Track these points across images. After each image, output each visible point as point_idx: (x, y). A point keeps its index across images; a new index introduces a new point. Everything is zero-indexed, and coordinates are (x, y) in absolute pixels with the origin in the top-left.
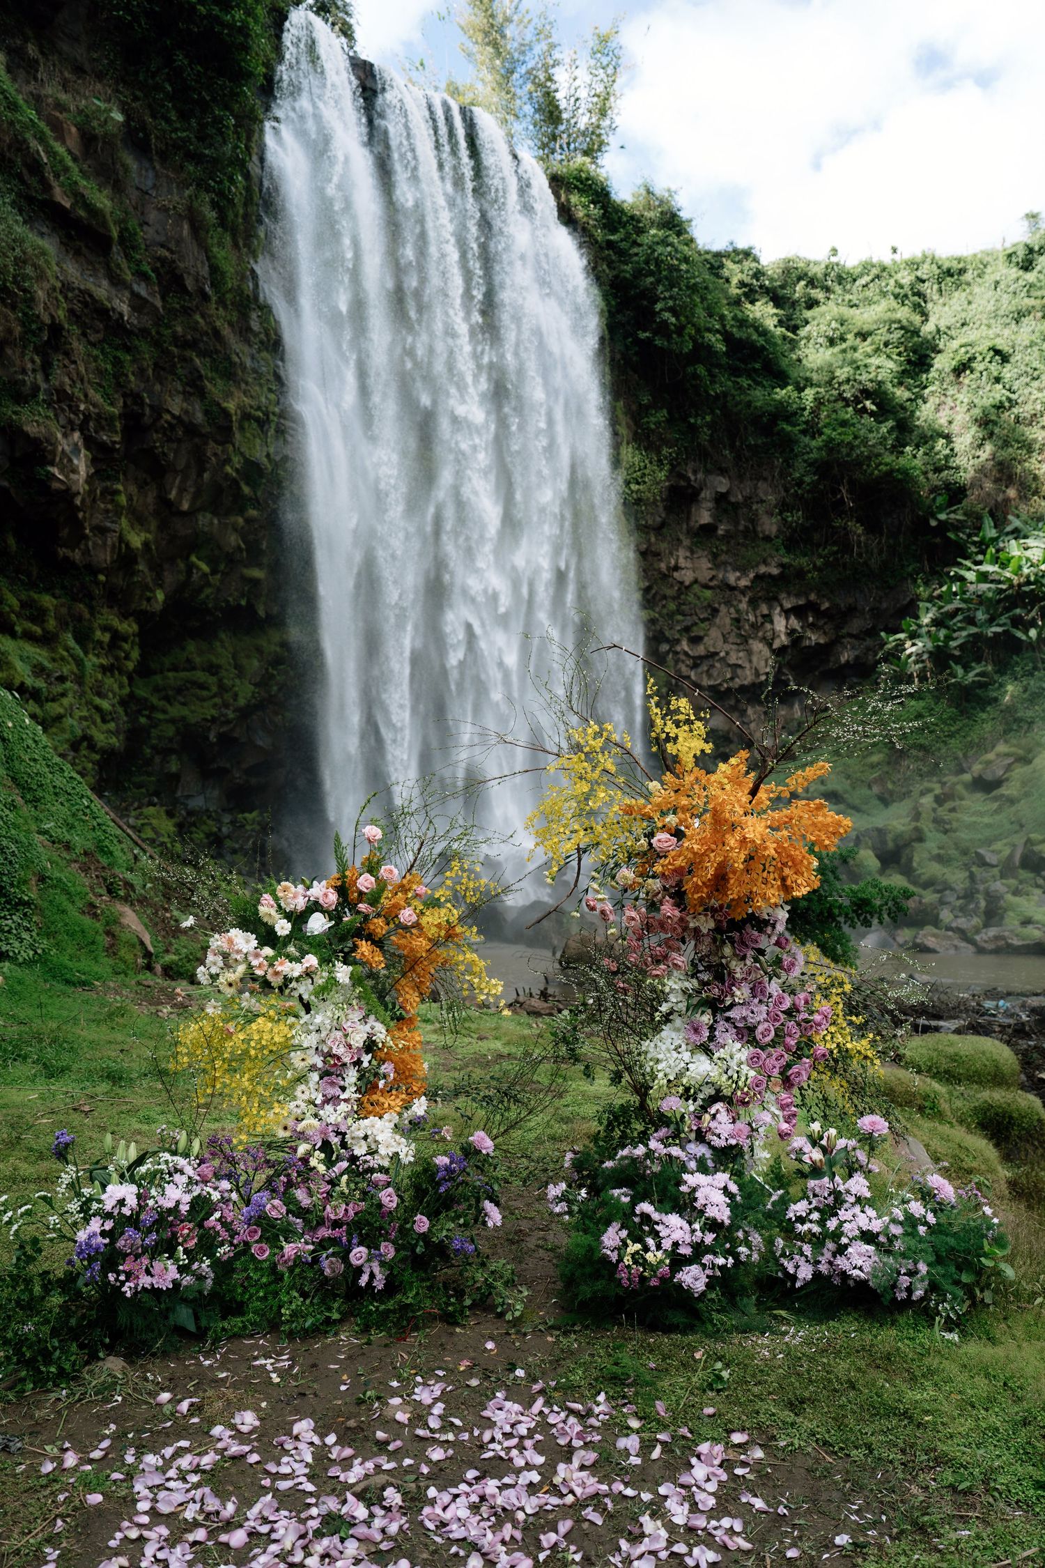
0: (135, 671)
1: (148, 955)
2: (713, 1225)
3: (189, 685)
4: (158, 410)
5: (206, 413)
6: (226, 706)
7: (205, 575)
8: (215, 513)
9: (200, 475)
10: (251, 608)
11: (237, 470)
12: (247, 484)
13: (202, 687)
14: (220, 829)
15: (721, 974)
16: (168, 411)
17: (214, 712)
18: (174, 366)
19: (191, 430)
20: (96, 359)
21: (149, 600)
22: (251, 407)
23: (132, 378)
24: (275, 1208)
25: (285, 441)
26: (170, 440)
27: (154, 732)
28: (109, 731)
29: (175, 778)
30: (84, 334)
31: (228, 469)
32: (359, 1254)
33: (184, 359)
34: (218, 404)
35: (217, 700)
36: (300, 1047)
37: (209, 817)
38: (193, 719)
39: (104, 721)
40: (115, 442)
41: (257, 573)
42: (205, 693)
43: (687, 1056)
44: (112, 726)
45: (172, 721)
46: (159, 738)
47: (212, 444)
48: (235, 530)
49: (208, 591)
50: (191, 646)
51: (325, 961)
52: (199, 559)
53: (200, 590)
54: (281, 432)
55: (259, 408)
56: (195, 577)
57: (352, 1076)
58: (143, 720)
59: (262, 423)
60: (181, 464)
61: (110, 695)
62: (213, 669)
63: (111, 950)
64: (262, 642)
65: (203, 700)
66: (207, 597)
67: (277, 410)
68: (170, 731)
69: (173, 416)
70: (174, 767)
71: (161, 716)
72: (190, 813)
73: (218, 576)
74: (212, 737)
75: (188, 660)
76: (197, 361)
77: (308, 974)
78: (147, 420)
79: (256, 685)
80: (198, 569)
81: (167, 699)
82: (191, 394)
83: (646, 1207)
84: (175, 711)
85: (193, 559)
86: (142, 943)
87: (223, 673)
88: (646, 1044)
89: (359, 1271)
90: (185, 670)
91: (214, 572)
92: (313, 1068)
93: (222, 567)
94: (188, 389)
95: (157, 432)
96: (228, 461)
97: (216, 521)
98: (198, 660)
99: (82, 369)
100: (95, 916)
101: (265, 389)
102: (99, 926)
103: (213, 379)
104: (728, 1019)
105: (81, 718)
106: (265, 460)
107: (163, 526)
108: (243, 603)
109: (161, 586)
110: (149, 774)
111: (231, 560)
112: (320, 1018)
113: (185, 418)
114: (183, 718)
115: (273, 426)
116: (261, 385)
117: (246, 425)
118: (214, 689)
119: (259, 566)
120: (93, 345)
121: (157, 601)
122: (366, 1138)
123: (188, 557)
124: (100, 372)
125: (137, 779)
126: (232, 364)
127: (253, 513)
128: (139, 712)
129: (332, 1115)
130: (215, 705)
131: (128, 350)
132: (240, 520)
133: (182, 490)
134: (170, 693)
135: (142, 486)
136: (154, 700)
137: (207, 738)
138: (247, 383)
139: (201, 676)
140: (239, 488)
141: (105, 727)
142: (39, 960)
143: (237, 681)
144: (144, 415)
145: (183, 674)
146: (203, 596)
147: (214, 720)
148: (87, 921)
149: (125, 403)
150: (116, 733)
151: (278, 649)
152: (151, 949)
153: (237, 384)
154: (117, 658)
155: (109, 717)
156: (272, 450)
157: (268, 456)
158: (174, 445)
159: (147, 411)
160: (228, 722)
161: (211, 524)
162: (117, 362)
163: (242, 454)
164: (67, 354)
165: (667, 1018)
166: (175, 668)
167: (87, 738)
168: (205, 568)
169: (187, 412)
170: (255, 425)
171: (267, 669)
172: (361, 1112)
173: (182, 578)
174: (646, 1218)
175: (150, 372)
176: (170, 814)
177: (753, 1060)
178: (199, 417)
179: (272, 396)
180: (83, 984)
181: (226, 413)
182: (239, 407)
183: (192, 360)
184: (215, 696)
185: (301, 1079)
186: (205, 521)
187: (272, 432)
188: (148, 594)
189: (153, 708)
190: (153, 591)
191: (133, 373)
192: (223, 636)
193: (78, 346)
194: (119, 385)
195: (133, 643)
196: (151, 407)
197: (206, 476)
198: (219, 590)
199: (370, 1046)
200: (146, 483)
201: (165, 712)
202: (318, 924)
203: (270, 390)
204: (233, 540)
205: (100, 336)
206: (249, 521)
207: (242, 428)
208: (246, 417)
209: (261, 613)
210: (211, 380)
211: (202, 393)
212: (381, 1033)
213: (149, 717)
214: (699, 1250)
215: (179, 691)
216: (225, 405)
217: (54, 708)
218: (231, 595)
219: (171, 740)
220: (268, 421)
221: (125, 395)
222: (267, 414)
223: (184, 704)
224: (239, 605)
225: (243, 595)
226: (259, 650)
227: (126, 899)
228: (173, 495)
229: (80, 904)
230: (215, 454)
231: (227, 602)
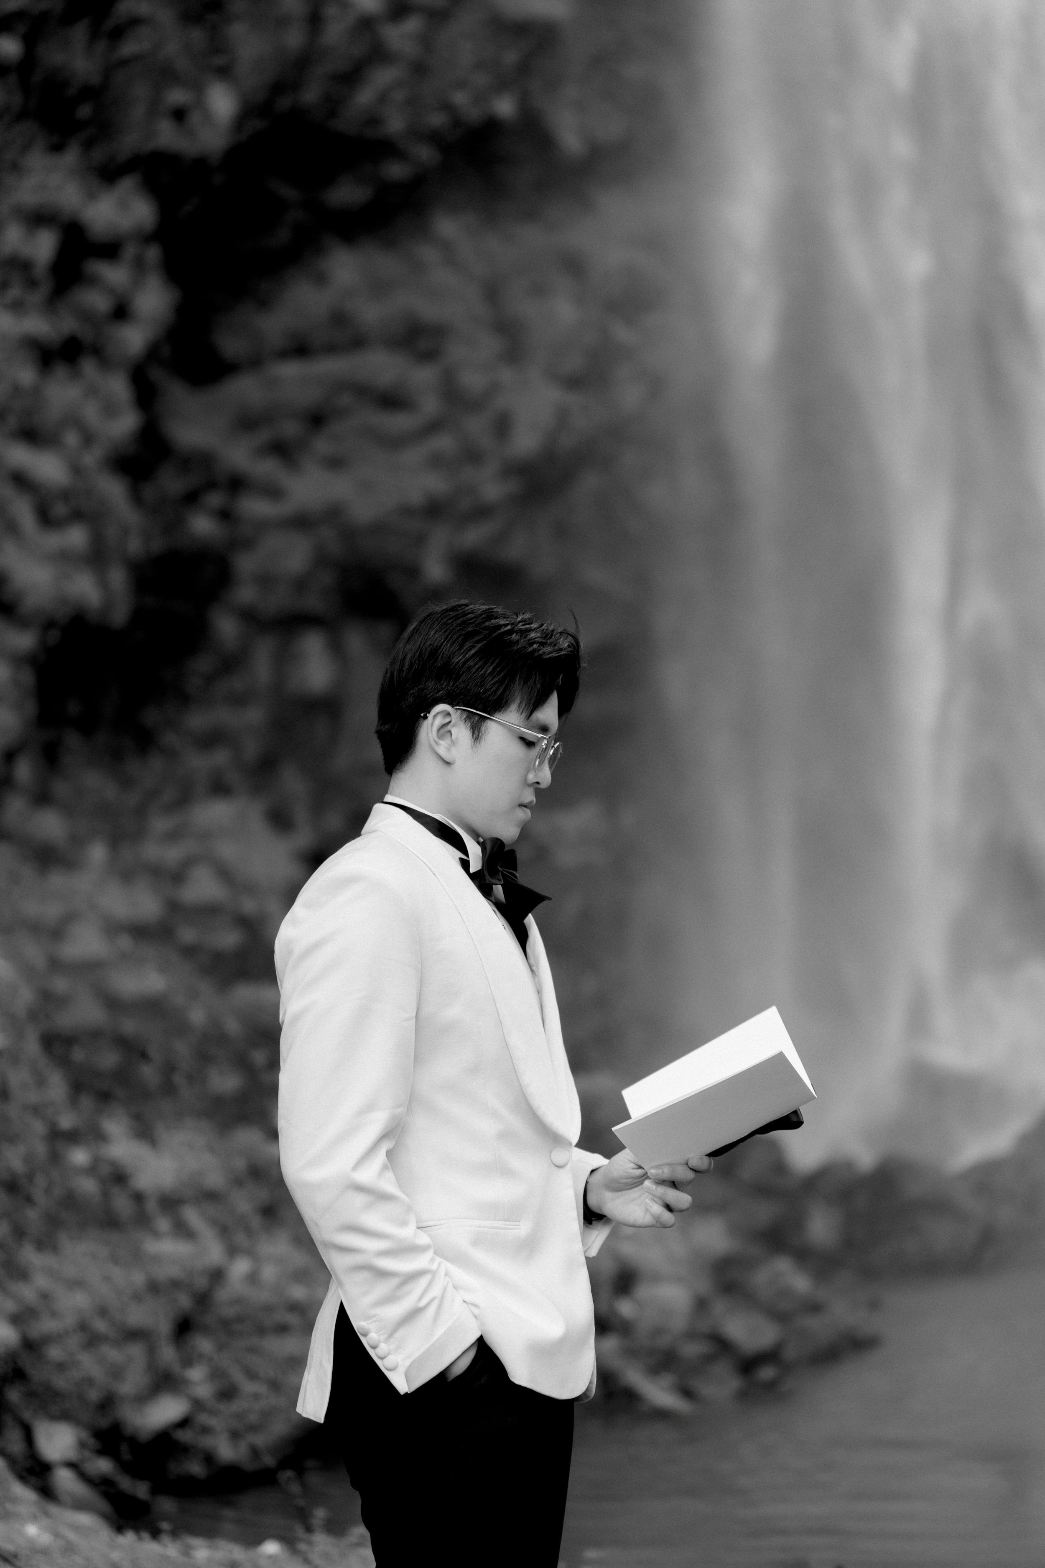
0: (152, 354)
3: (346, 400)
6: (473, 458)
7: (370, 26)
10: (532, 124)
13: (391, 401)
17: (434, 483)
21: (179, 115)
27: (244, 563)
28: (64, 557)
29: (322, 709)
35: (444, 442)
38: (365, 510)
39: (46, 521)
42: (401, 422)
44: (76, 538)
45: (301, 522)
46: (265, 581)
49: (382, 75)
50: (345, 269)
56: (339, 29)
58: (203, 526)
61: (71, 439)
62: (420, 341)
65: (395, 443)
66: (383, 98)
68: (295, 555)
70: (315, 669)
73: (412, 25)
74: (435, 567)
75: (339, 319)
79: (568, 384)
81: (280, 450)
84: (311, 488)
87: (457, 353)
90: (331, 349)
98: (369, 315)
108: (505, 108)
109: (224, 72)
110: (239, 701)
114: (334, 513)
118: (430, 406)
121: (207, 116)
128: (192, 498)
130: (436, 462)
134: (290, 429)
136: (238, 457)
137: (413, 572)
139: (383, 367)
141: (54, 541)
143: (506, 375)
145: (329, 367)
146: (364, 96)
147: (435, 509)
154: (86, 316)
155: (60, 509)
160: (482, 512)
166: (298, 349)
173: (290, 38)
184: (431, 428)
188: (177, 96)
189: (235, 483)
190: (198, 88)
192: (446, 225)
195: (139, 265)
198: (420, 69)
201: (274, 492)
209: (570, 138)
213: (225, 515)
215: (316, 419)
218: (461, 85)
219: (301, 584)
223: (335, 463)
224: (492, 119)
225: (502, 84)
226: (573, 266)
231: (447, 107)
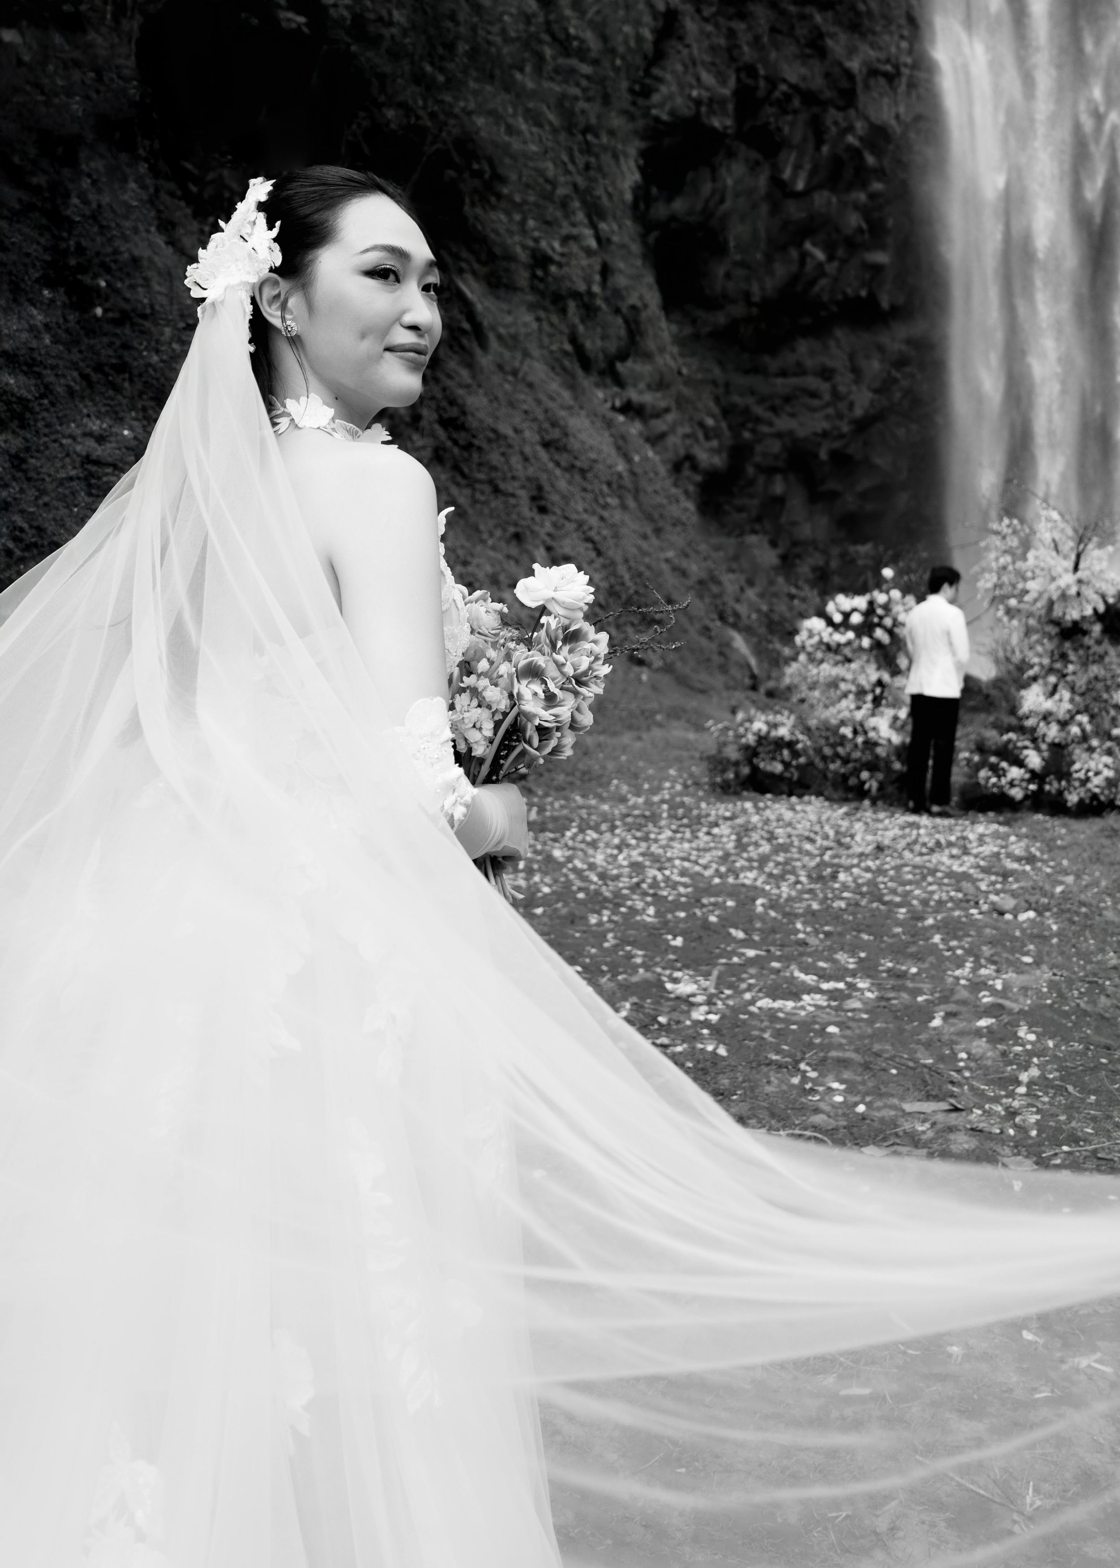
1: (753, 677)
2: (1032, 772)
3: (798, 393)
4: (773, 81)
5: (827, 75)
6: (840, 416)
7: (820, 265)
8: (833, 190)
9: (818, 148)
10: (872, 298)
11: (861, 139)
12: (873, 153)
13: (814, 395)
14: (827, 563)
15: (1064, 657)
16: (784, 81)
17: (826, 425)
18: (792, 27)
19: (810, 98)
20: (708, 35)
22: (879, 60)
23: (746, 49)
24: (828, 751)
25: (919, 97)
26: (785, 112)
27: (758, 448)
29: (780, 501)
30: (698, 11)
31: (850, 139)
32: (865, 775)
33: (803, 17)
34: (840, 65)
35: (830, 411)
36: (843, 680)
37: (816, 548)
38: (801, 433)
39: (707, 438)
40: (726, 128)
41: (880, 257)
42: (816, 402)
43: (1042, 698)
44: (715, 443)
45: (779, 435)
46: (764, 455)
47: (832, 111)
48: (856, 207)
49: (823, 282)
50: (803, 346)
51: (859, 636)
52: (814, 244)
53: (813, 282)
54: (912, 85)
55: (888, 61)
56: (809, 266)
57: (870, 697)
58: (747, 435)
59: (891, 78)
60: (797, 138)
62: (826, 374)
63: (723, 669)
64: (884, 339)
65: (813, 410)
66: (823, 289)
67: (909, 60)
68: (776, 447)
69: (791, 86)
70: (778, 487)
71: (765, 429)
72: (795, 544)
73: (835, 264)
74: (823, 455)
75: (799, 364)
76: (818, 18)
77: (849, 643)
78: (761, 93)
79: (876, 391)
80: (813, 257)
81: (774, 409)
82: (809, 56)
83: (1004, 764)
84: (783, 423)
85: (808, 246)
86: (749, 666)
87: (838, 379)
88: (1023, 693)
89: (864, 783)
90: (795, 375)
91: (831, 258)
92: (850, 692)
93: (840, 252)
94: (808, 51)
95: (771, 105)
96: (850, 129)
97: (834, 200)
98: (809, 363)
99: (695, 52)
100: (710, 638)
101: (896, 37)
102: (714, 646)
103: (835, 34)
104: (1067, 682)
105: (686, 436)
106: (893, 122)
107: (775, 208)
108: (863, 293)
110: (752, 496)
111: (852, 245)
112: (854, 666)
113: (803, 85)
114: (791, 433)
115: (904, 80)
116: (891, 33)
117: (872, 82)
118: (827, 397)
119: (883, 247)
120: (706, 20)
122: (874, 729)
123: (800, 245)
124: (713, 49)
125: (738, 502)
126: (858, 14)
127: (877, 186)
128: (743, 425)
129: (859, 715)
130: (827, 417)
131: (742, 16)
132: (862, 197)
133: (797, 167)
134: (778, 402)
135: (754, 167)
136: (759, 410)
137: (816, 456)
138: (874, 33)
139: (813, 382)
140: (861, 158)
141: (709, 445)
142: (668, 669)
143: (854, 388)
144: (757, 88)
145: (794, 381)
146: (817, 289)
147: (825, 434)
148: (704, 642)
149: (739, 80)
150: (718, 451)
151: (904, 347)
152: (756, 671)
153: (863, 35)
155: (713, 434)
156: (902, 109)
157: (897, 117)
158: (789, 118)
159: (762, 83)
160: (842, 436)
161: (829, 203)
162: (731, 34)
163: (867, 119)
164: (681, 38)
165: (1035, 679)
166: (784, 374)
167: (689, 458)
168: (820, 255)
169: (804, 79)
170: (882, 81)
171: (889, 373)
172: (873, 715)
173: (794, 268)
174: (1003, 769)
175: (765, 39)
176: (773, 544)
177: (1072, 701)
178: (817, 83)
179: (904, 45)
180: (702, 692)
181: (849, 75)
182: (864, 63)
183: (811, 17)
184: (827, 405)
185: (845, 695)
186: (822, 199)
187: (902, 88)
189: (758, 420)
191: (748, 44)
192: (839, 333)
193: (691, 26)
194: (733, 59)
196: (767, 78)
197: (825, 149)
198: (836, 280)
199: (880, 683)
200: (757, 163)
201: (770, 424)
202: (856, 619)
203: (902, 37)
204: (854, 220)
205: (713, 9)
206: (872, 196)
207: (867, 87)
208: (873, 72)
209: (885, 304)
210: (833, 36)
211: (822, 52)
212: (886, 677)
213: (753, 431)
214: (1022, 780)
215: (787, 399)
216: (848, 64)
217: (659, 425)
218: (849, 285)
219: (776, 457)
220: (898, 74)
221: (738, 71)
222: (897, 67)
223: (792, 415)
224: (858, 297)
225: (863, 285)
226: (881, 349)
227: (735, 626)
228: (787, 174)
229: (698, 626)
230: (836, 123)
231: (845, 293)
